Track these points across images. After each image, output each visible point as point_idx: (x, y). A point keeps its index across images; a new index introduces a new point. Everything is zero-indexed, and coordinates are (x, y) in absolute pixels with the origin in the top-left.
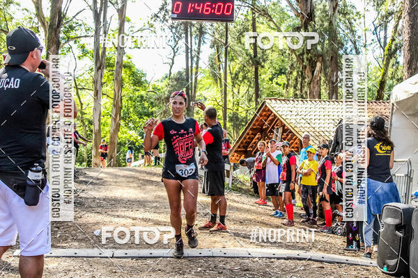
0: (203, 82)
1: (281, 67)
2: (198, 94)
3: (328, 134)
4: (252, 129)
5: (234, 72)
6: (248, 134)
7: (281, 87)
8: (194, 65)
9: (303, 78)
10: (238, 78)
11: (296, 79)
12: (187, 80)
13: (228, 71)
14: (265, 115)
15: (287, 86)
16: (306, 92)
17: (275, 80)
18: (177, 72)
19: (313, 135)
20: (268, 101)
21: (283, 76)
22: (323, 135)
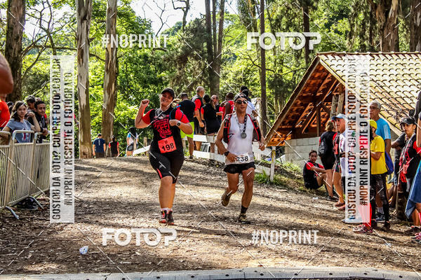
0: (231, 33)
1: (342, 8)
2: (224, 50)
3: (409, 101)
4: (301, 98)
5: (274, 17)
6: (295, 105)
7: (342, 37)
8: (218, 10)
9: (374, 23)
10: (279, 26)
11: (363, 24)
12: (209, 31)
13: (266, 16)
14: (319, 77)
15: (350, 35)
16: (378, 42)
17: (333, 26)
18: (194, 19)
19: (388, 102)
20: (323, 57)
21: (345, 20)
22: (402, 102)
